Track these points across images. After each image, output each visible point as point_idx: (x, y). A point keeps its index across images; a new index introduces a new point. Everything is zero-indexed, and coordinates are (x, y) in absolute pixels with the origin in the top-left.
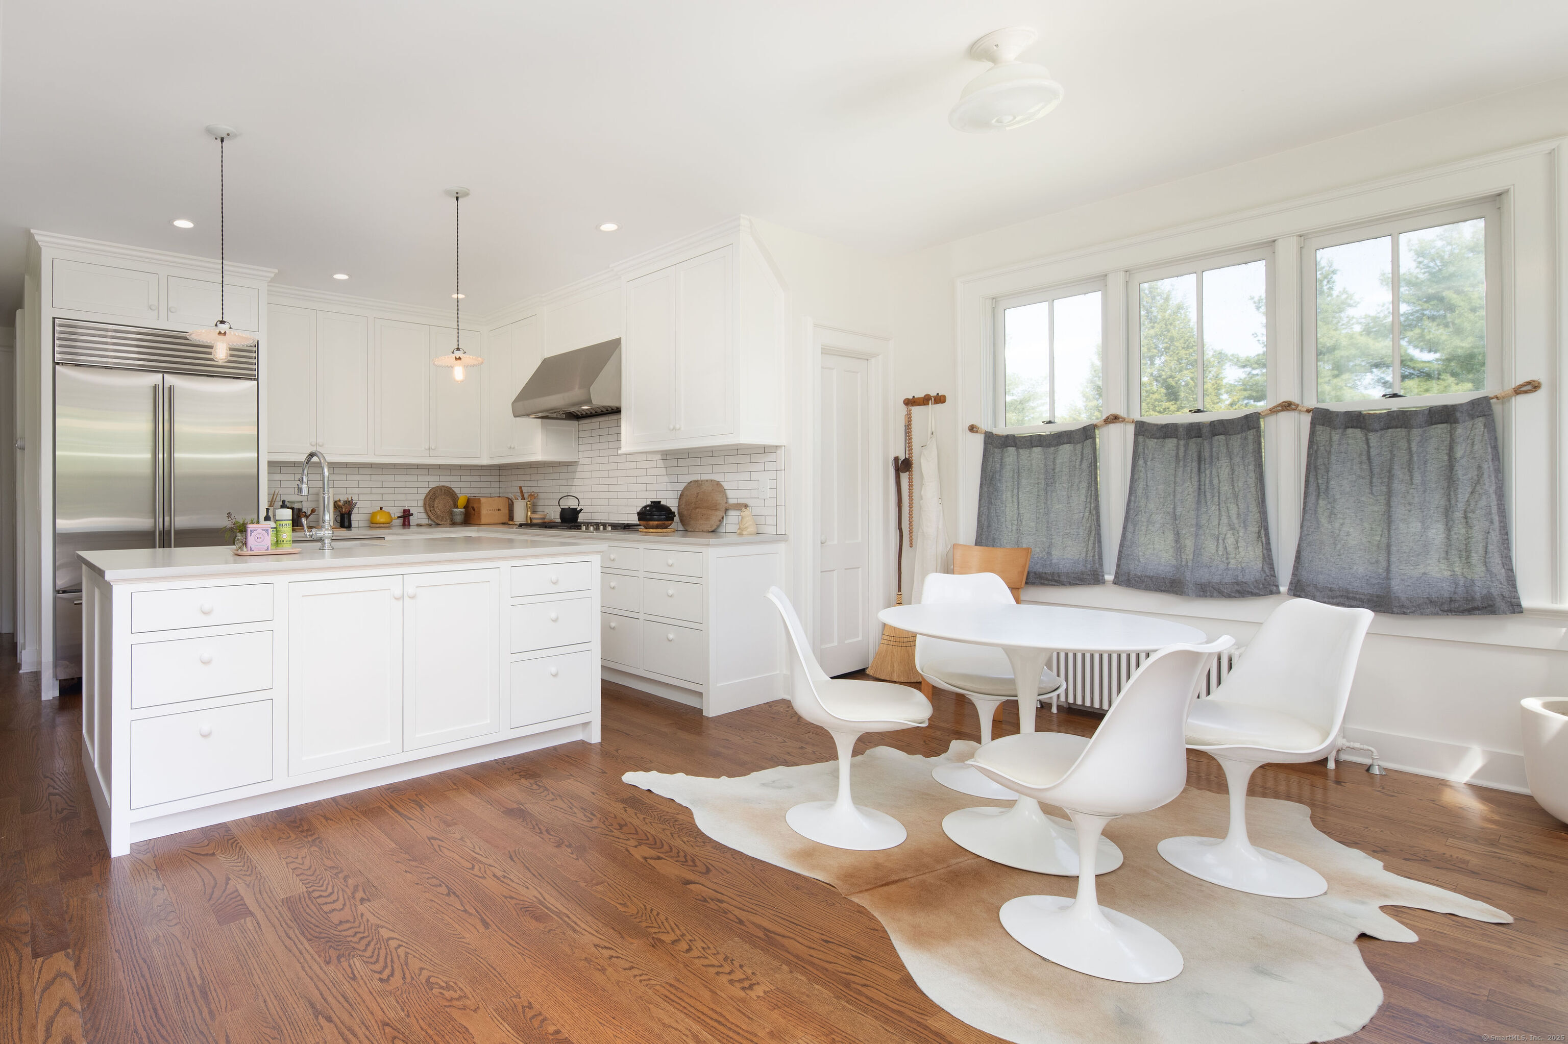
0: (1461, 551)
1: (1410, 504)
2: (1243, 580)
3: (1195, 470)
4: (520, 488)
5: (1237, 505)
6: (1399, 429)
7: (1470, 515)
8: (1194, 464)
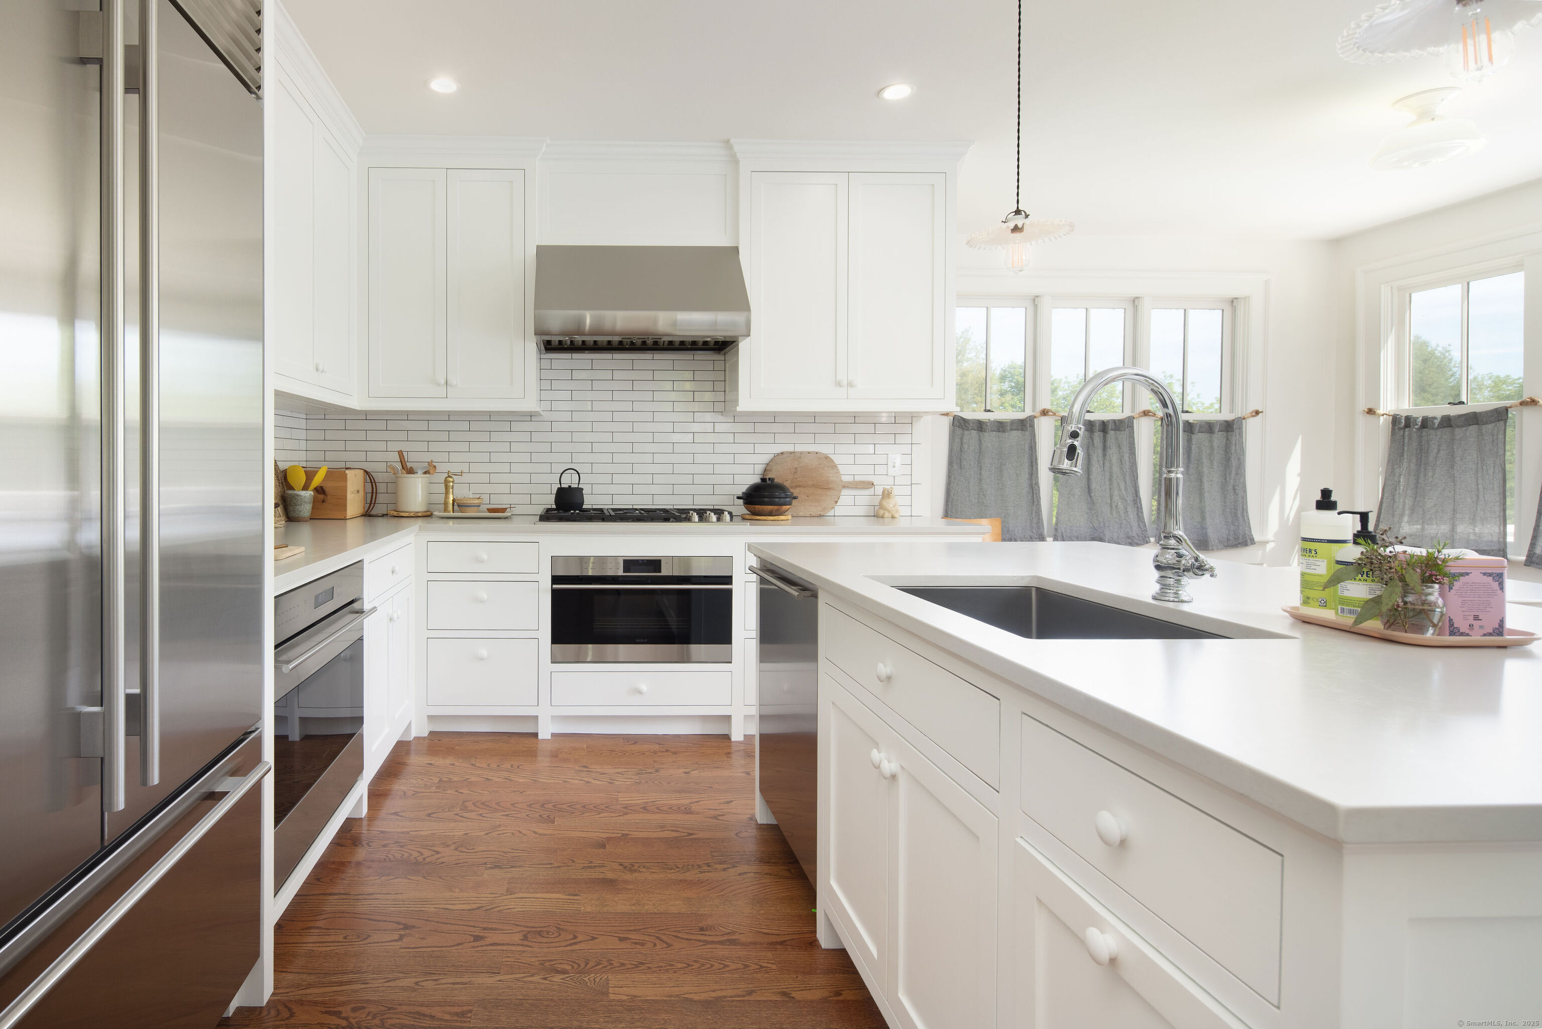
0: (1232, 509)
1: (1211, 481)
2: (1132, 535)
3: (1101, 455)
4: (400, 453)
5: (1125, 481)
6: (1203, 434)
7: (1236, 487)
8: (1099, 451)
